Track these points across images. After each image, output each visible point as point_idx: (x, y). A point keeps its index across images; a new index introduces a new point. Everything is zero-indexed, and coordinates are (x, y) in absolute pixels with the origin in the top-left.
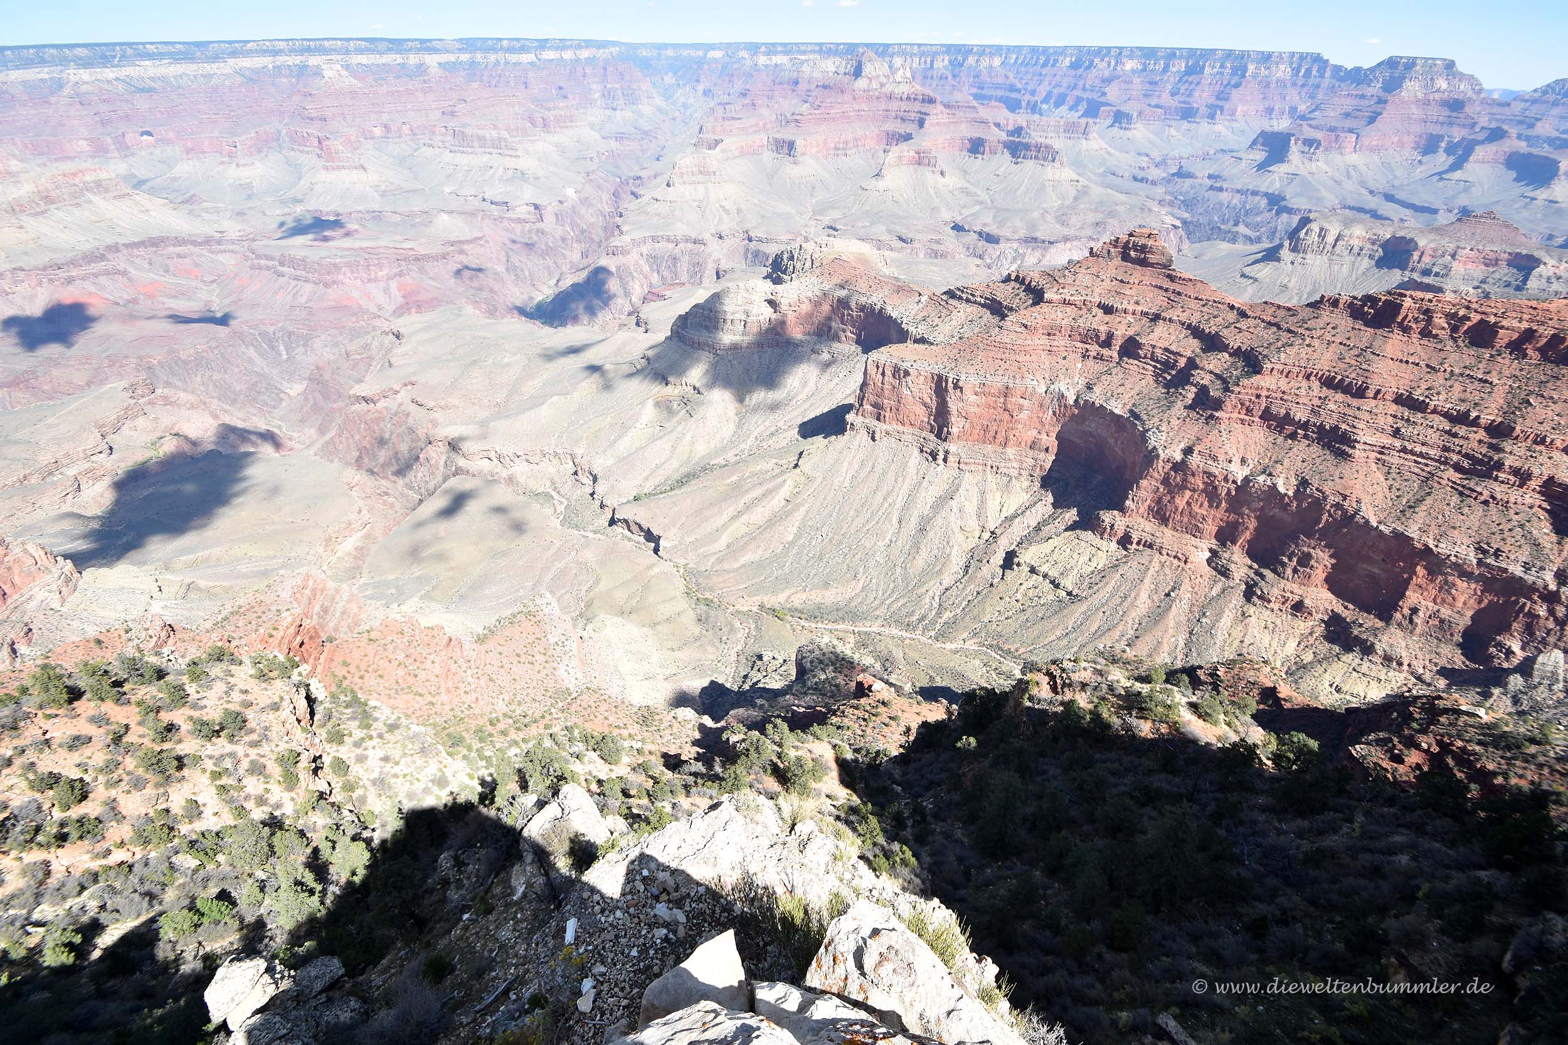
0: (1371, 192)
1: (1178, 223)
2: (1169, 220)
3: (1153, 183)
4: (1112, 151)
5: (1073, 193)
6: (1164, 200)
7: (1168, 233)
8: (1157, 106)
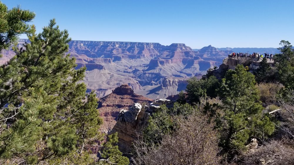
0: (178, 71)
1: (138, 82)
2: (135, 81)
3: (129, 73)
4: (117, 65)
5: (109, 77)
6: (133, 77)
7: (136, 85)
8: (126, 55)
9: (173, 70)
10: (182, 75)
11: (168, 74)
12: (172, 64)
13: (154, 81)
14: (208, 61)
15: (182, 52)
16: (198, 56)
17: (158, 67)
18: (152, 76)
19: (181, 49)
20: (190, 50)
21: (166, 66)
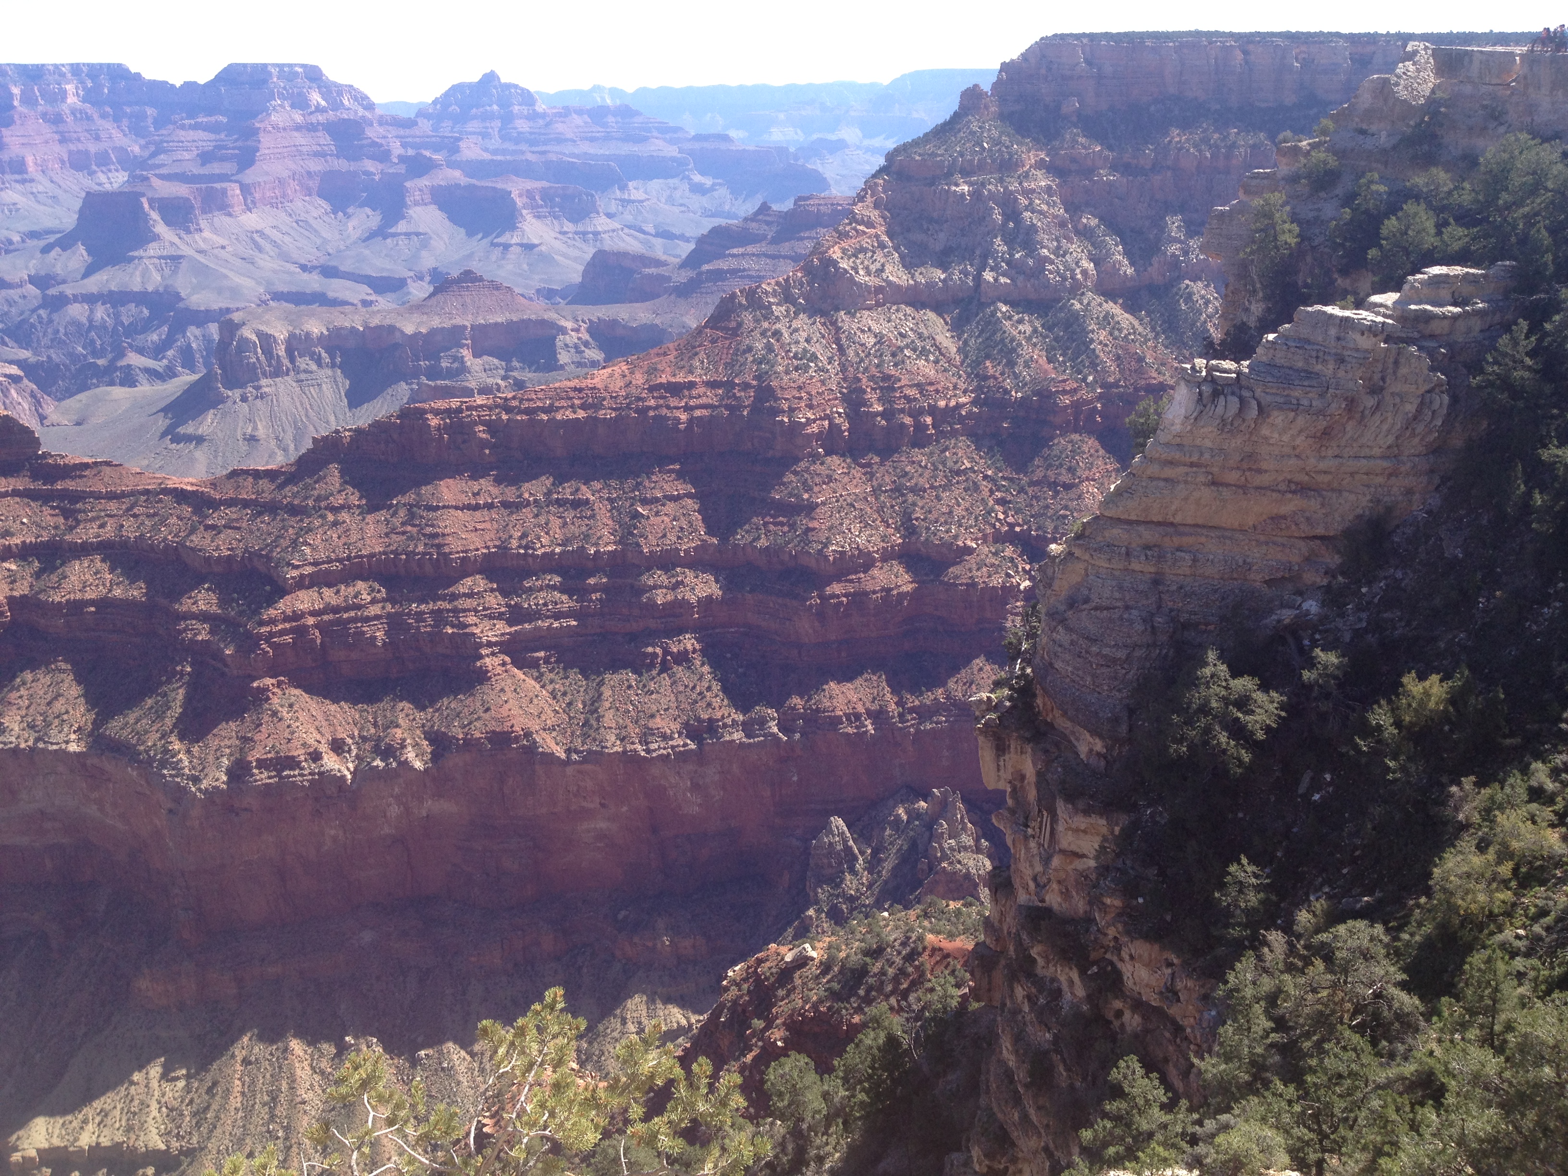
1: (14, 370)
9: (268, 263)
10: (337, 288)
11: (235, 291)
12: (252, 220)
13: (141, 351)
14: (499, 186)
15: (311, 128)
16: (427, 153)
17: (153, 249)
18: (117, 316)
19: (300, 102)
20: (361, 112)
21: (206, 234)
